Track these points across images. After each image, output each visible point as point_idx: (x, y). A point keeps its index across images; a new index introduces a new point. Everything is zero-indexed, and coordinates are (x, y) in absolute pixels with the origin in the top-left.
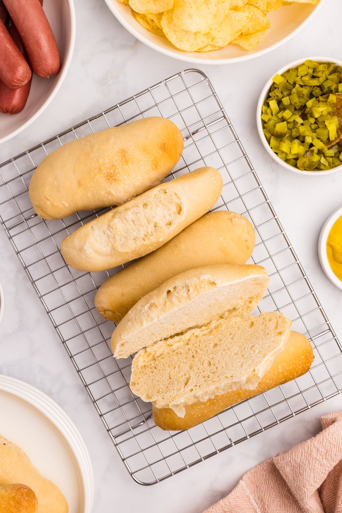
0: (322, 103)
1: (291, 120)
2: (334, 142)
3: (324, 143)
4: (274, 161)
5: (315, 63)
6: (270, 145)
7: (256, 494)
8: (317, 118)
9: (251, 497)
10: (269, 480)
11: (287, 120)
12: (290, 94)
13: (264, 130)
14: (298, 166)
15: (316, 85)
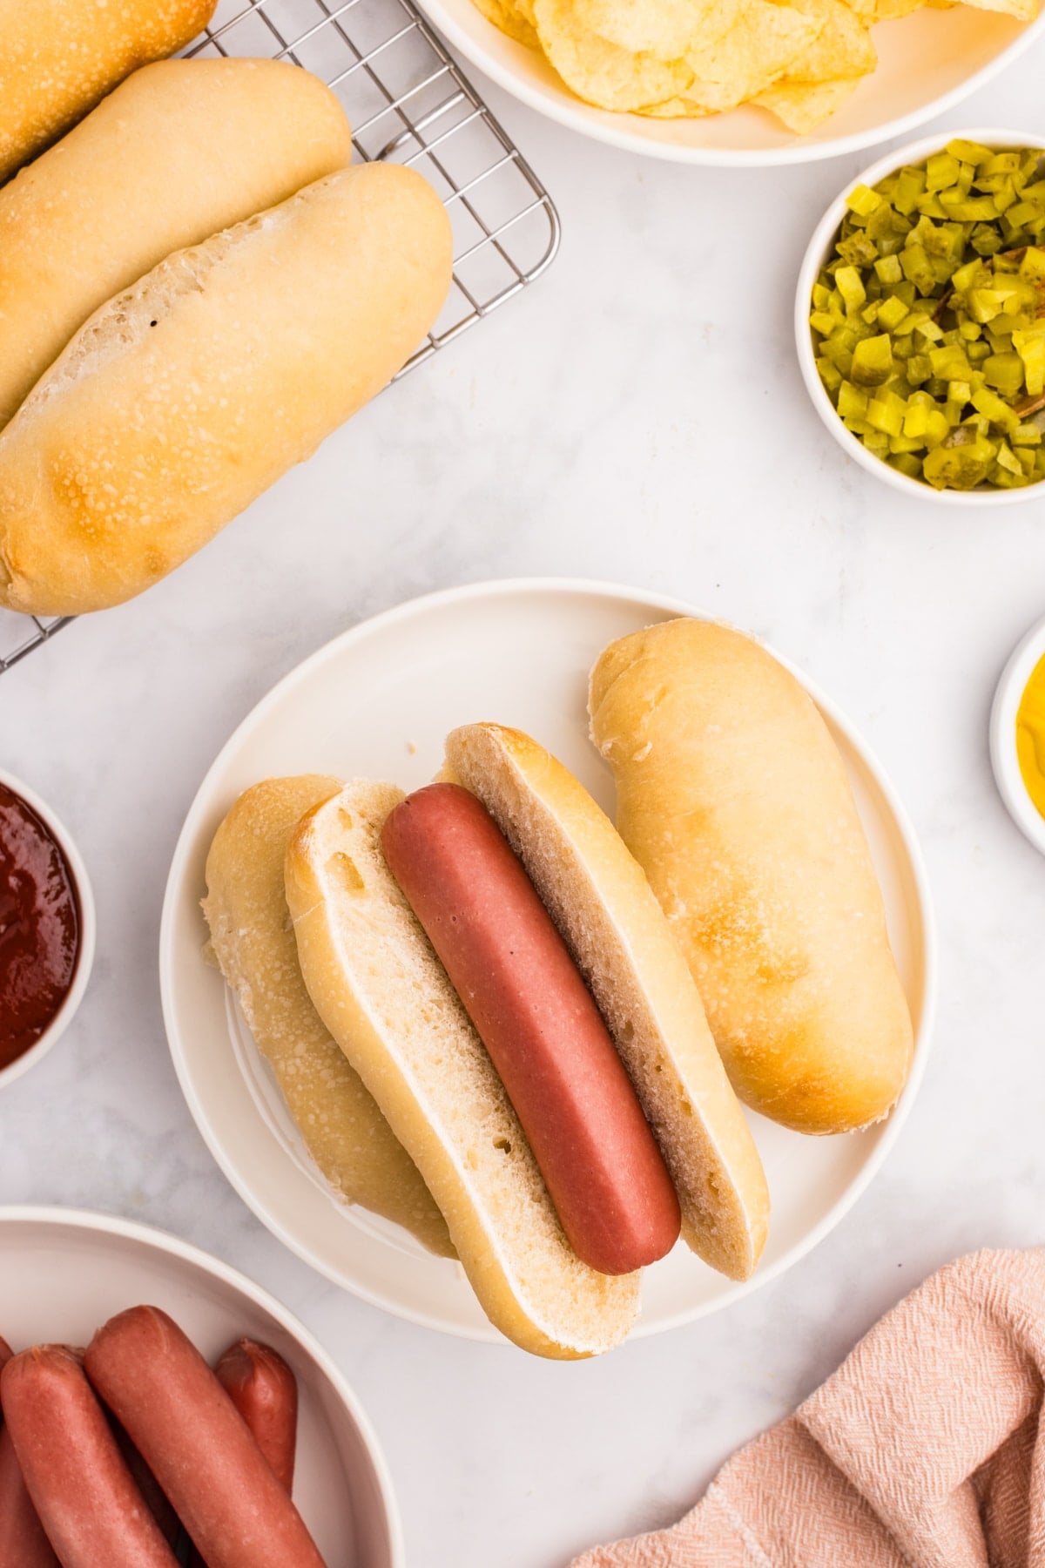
0: (1004, 275)
1: (906, 330)
2: (1038, 400)
3: (1010, 402)
4: (849, 459)
5: (978, 150)
6: (839, 407)
7: (763, 1524)
8: (989, 325)
9: (748, 1535)
10: (800, 1476)
11: (893, 329)
12: (900, 249)
13: (819, 360)
14: (926, 475)
15: (983, 219)
